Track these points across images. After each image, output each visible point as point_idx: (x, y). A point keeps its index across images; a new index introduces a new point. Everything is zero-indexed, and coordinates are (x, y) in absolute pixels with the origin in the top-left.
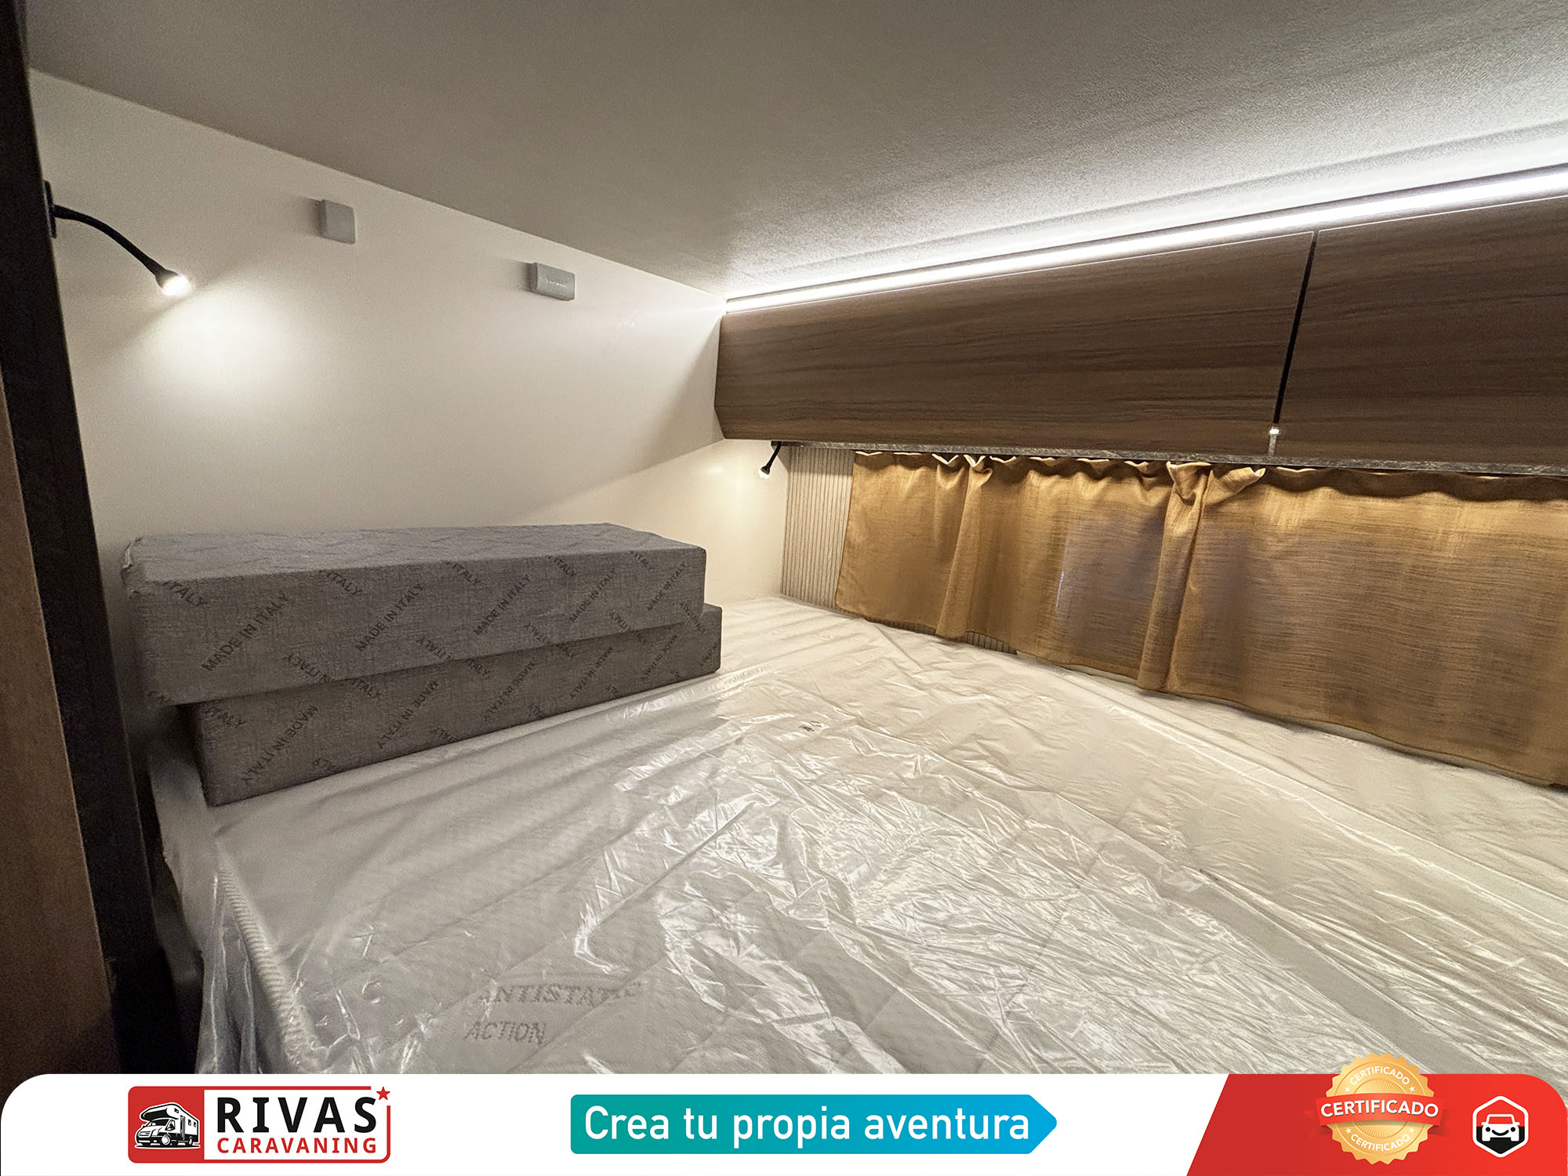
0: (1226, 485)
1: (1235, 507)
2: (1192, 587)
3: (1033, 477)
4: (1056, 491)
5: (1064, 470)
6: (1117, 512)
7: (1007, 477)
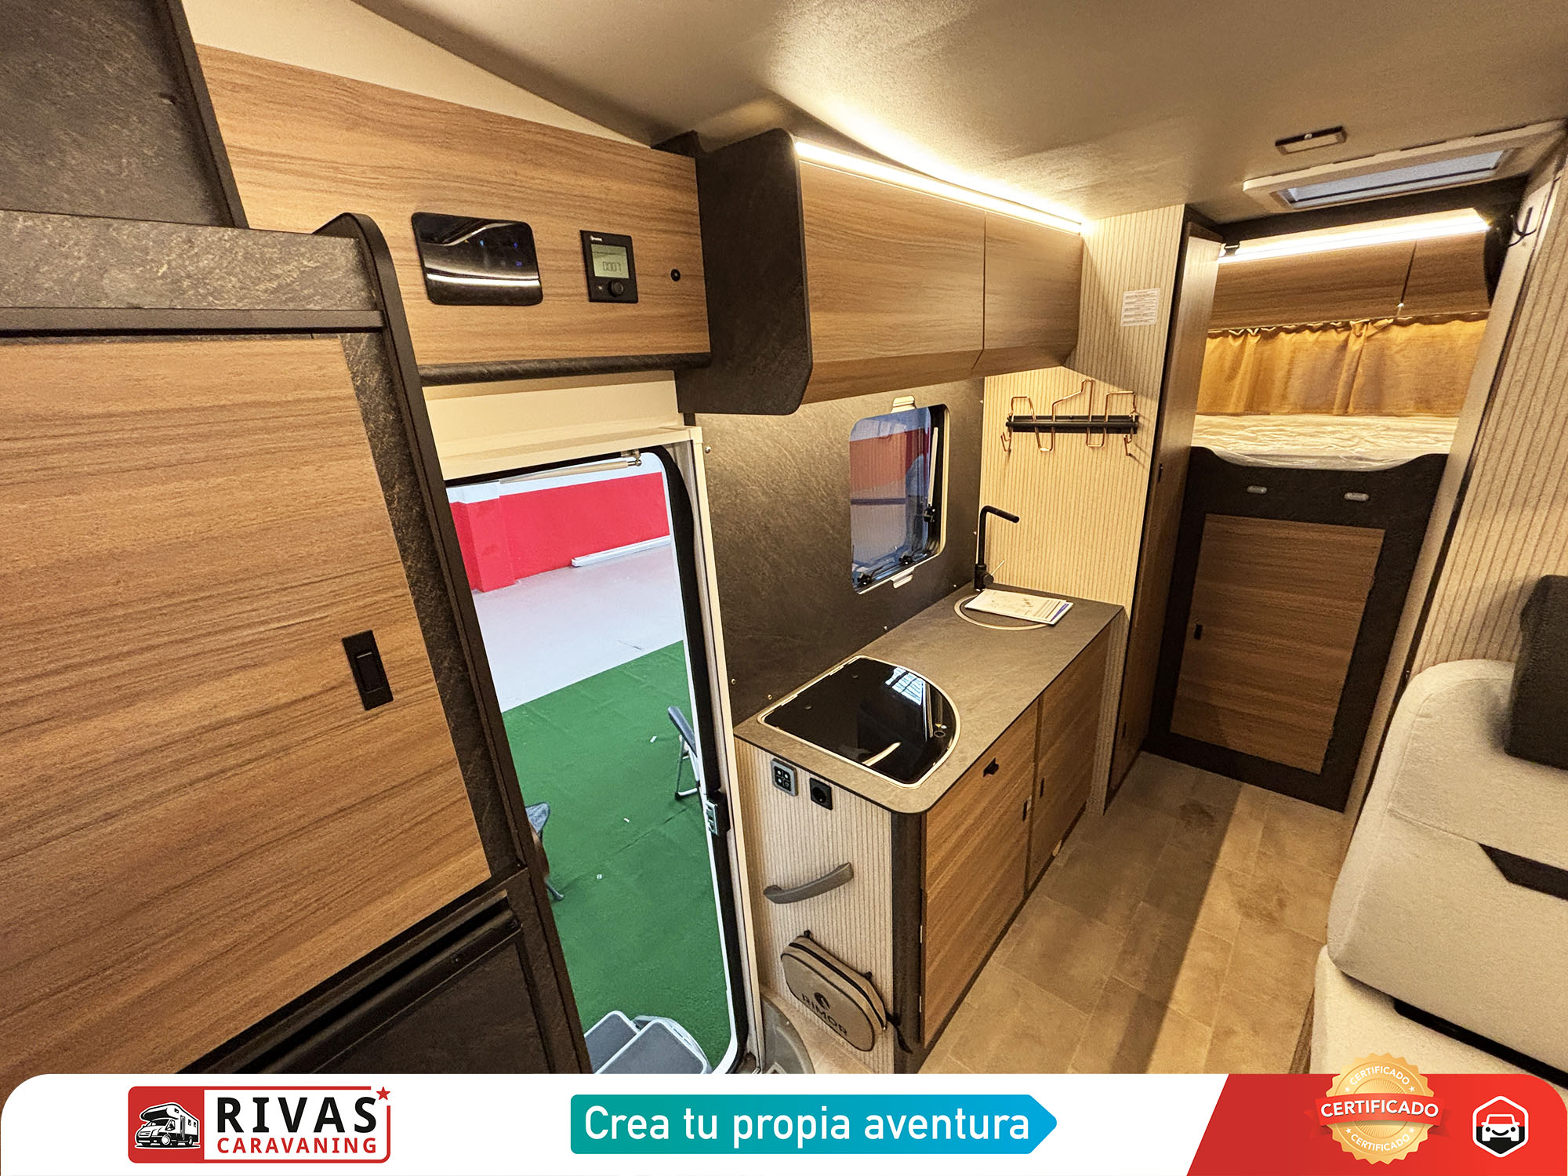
0: (1375, 327)
1: (1379, 336)
2: (1360, 370)
3: (1282, 335)
4: (1294, 339)
5: (1298, 330)
6: (1324, 345)
7: (1268, 337)
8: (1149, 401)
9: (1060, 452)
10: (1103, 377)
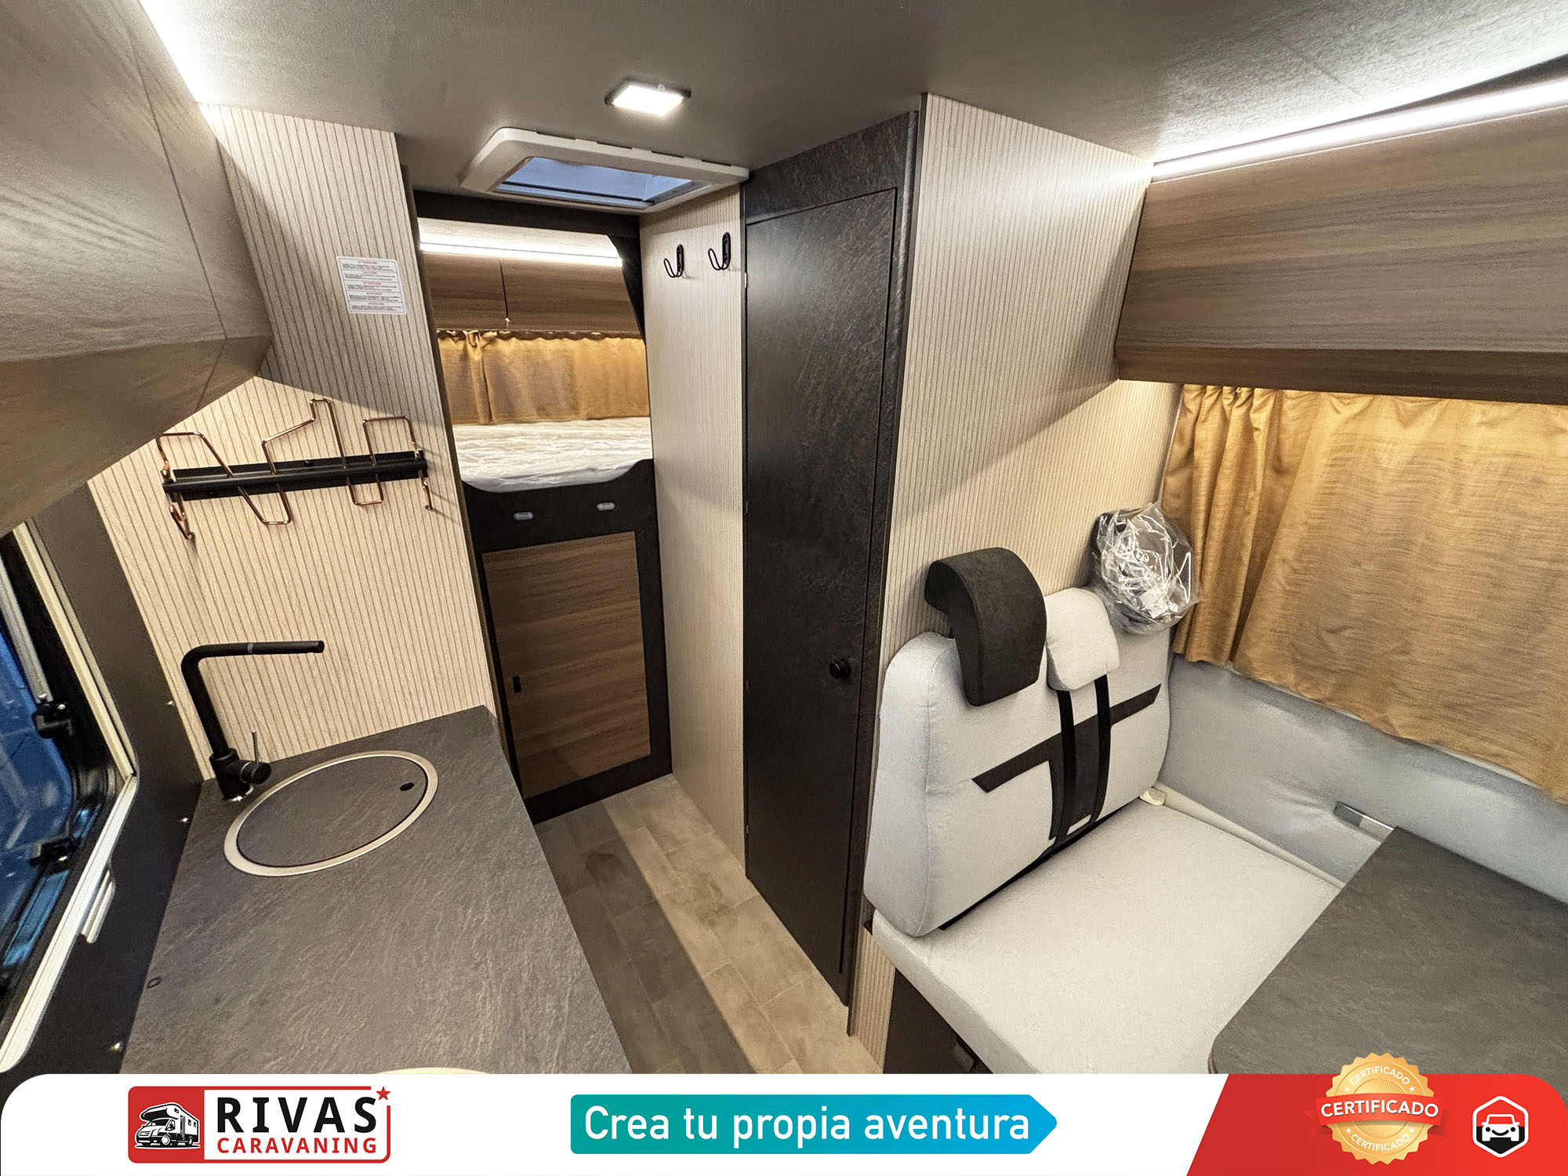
0: (485, 339)
1: (489, 347)
2: (488, 381)
8: (432, 429)
9: (307, 524)
10: (344, 394)
